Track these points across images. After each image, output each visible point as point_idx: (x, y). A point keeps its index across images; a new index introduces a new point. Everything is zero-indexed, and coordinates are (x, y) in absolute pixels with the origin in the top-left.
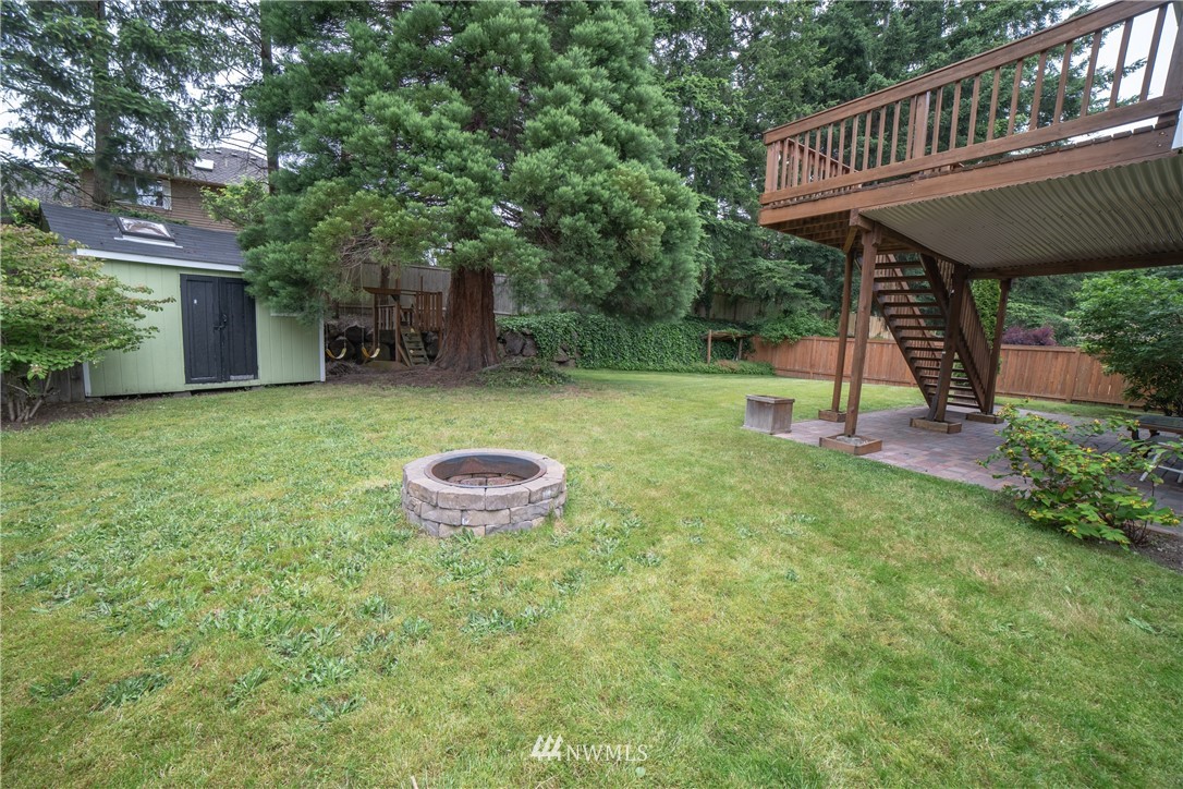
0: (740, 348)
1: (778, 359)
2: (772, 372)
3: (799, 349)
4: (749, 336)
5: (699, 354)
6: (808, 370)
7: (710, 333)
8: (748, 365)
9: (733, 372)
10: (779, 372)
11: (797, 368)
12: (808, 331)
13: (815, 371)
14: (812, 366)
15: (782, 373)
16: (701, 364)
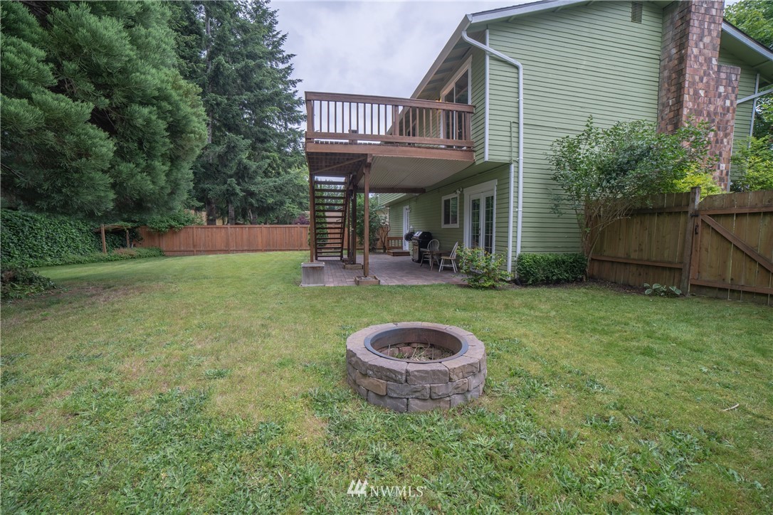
0: (128, 238)
1: (165, 243)
2: (162, 254)
3: (182, 235)
4: (135, 228)
5: (93, 246)
6: (192, 249)
7: (103, 227)
8: (143, 251)
9: (133, 257)
10: (168, 254)
11: (182, 249)
12: (187, 222)
13: (198, 249)
14: (194, 246)
15: (171, 254)
16: (98, 254)
